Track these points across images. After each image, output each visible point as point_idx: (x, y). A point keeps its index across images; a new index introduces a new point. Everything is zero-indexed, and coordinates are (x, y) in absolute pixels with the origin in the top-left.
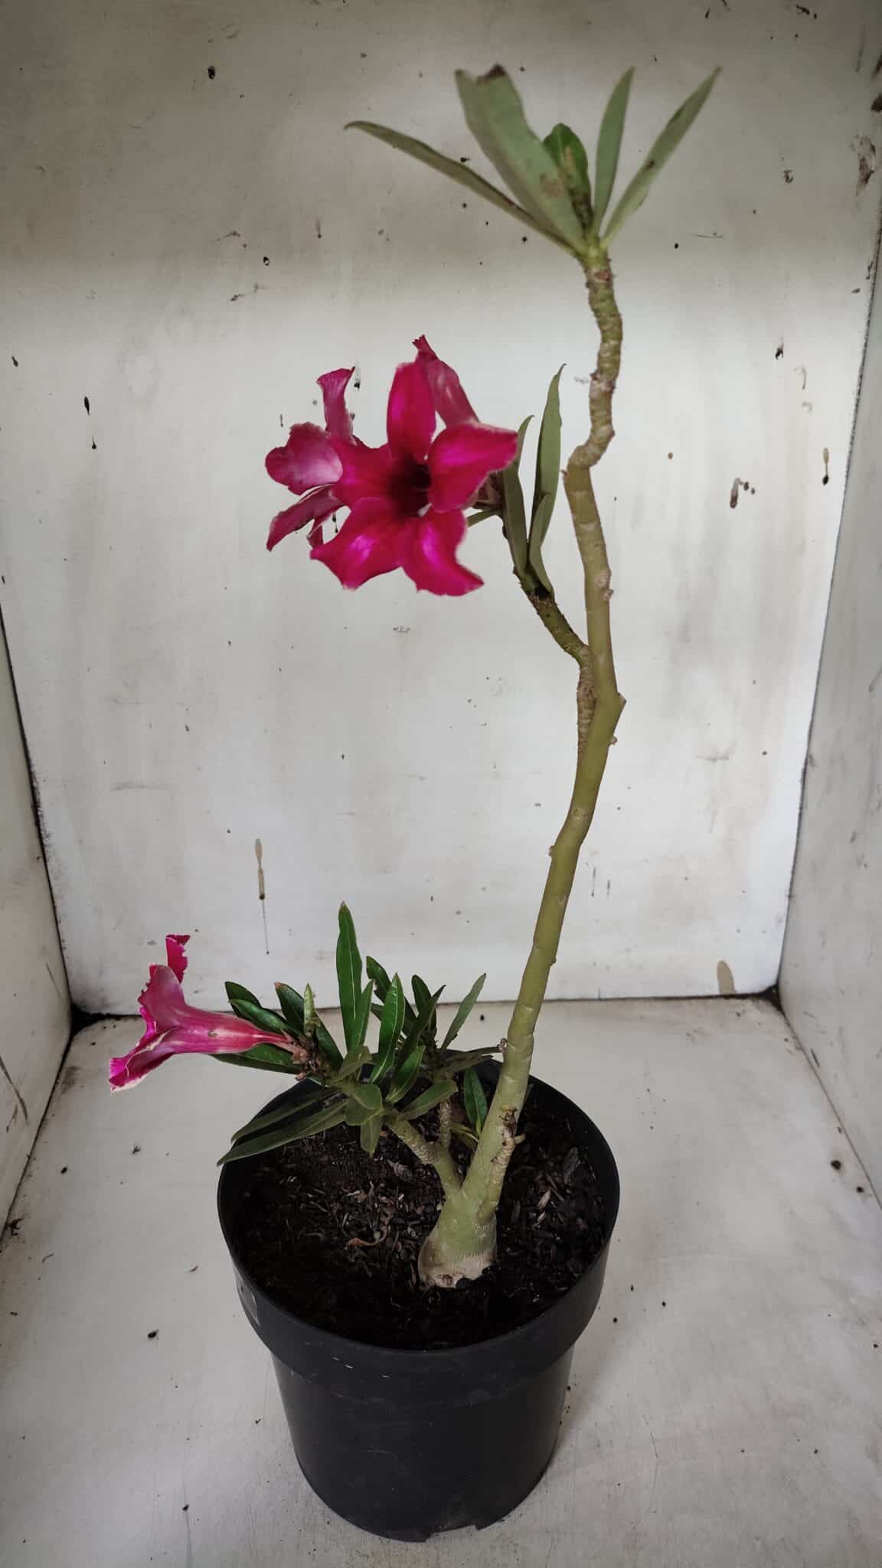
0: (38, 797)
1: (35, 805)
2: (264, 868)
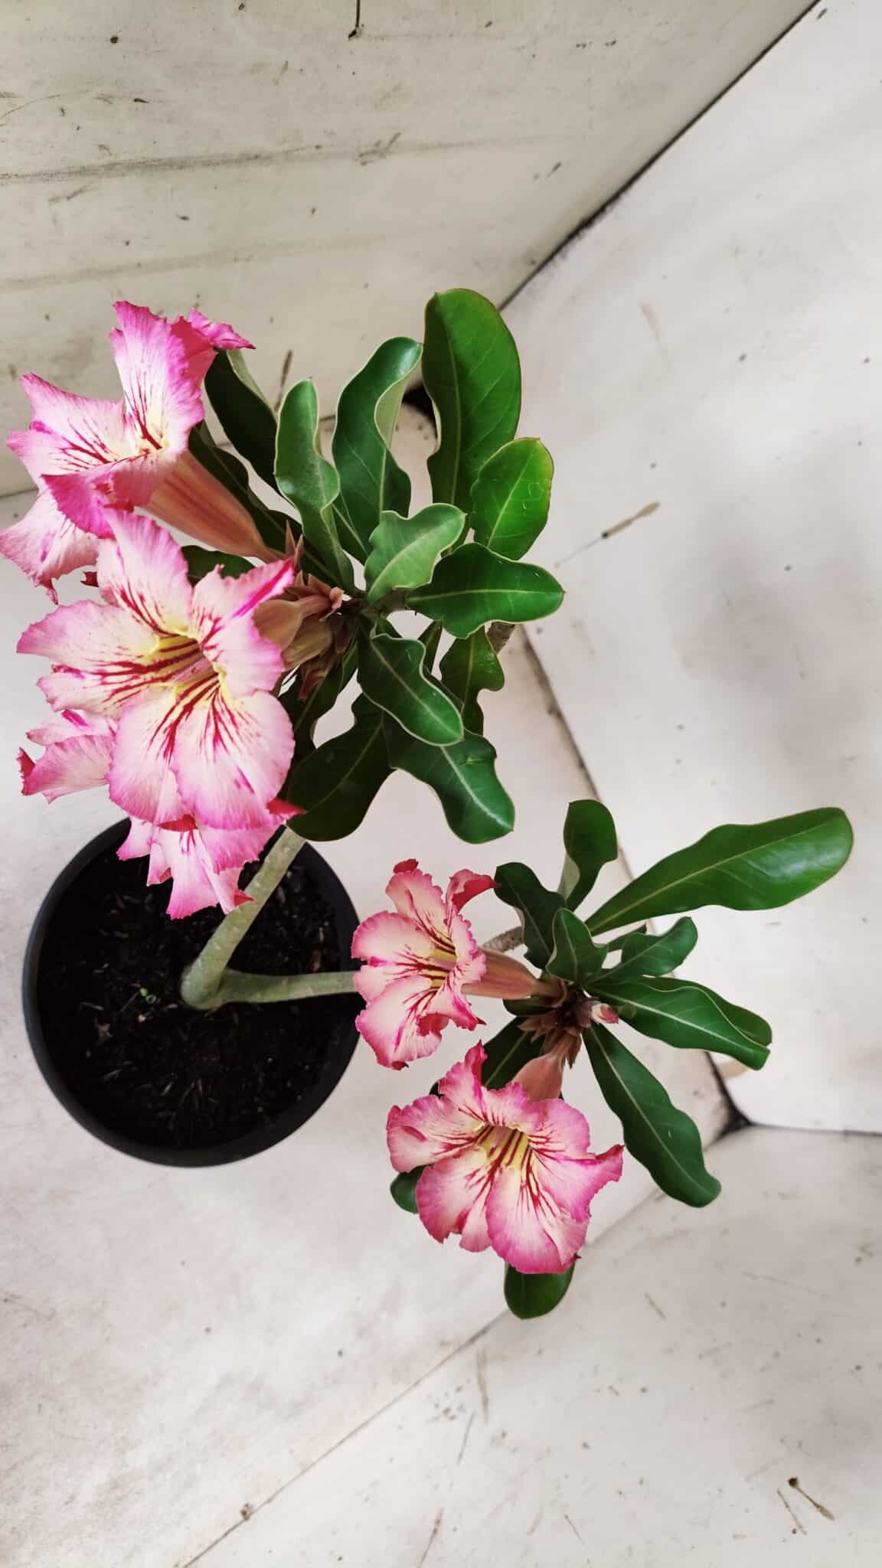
0: (597, 220)
2: (636, 523)
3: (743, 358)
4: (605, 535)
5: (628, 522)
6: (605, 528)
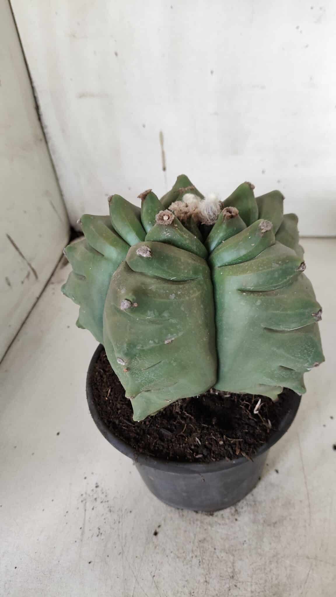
0: (38, 103)
1: (37, 108)
2: (165, 150)
4: (164, 169)
5: (163, 153)
6: (161, 168)
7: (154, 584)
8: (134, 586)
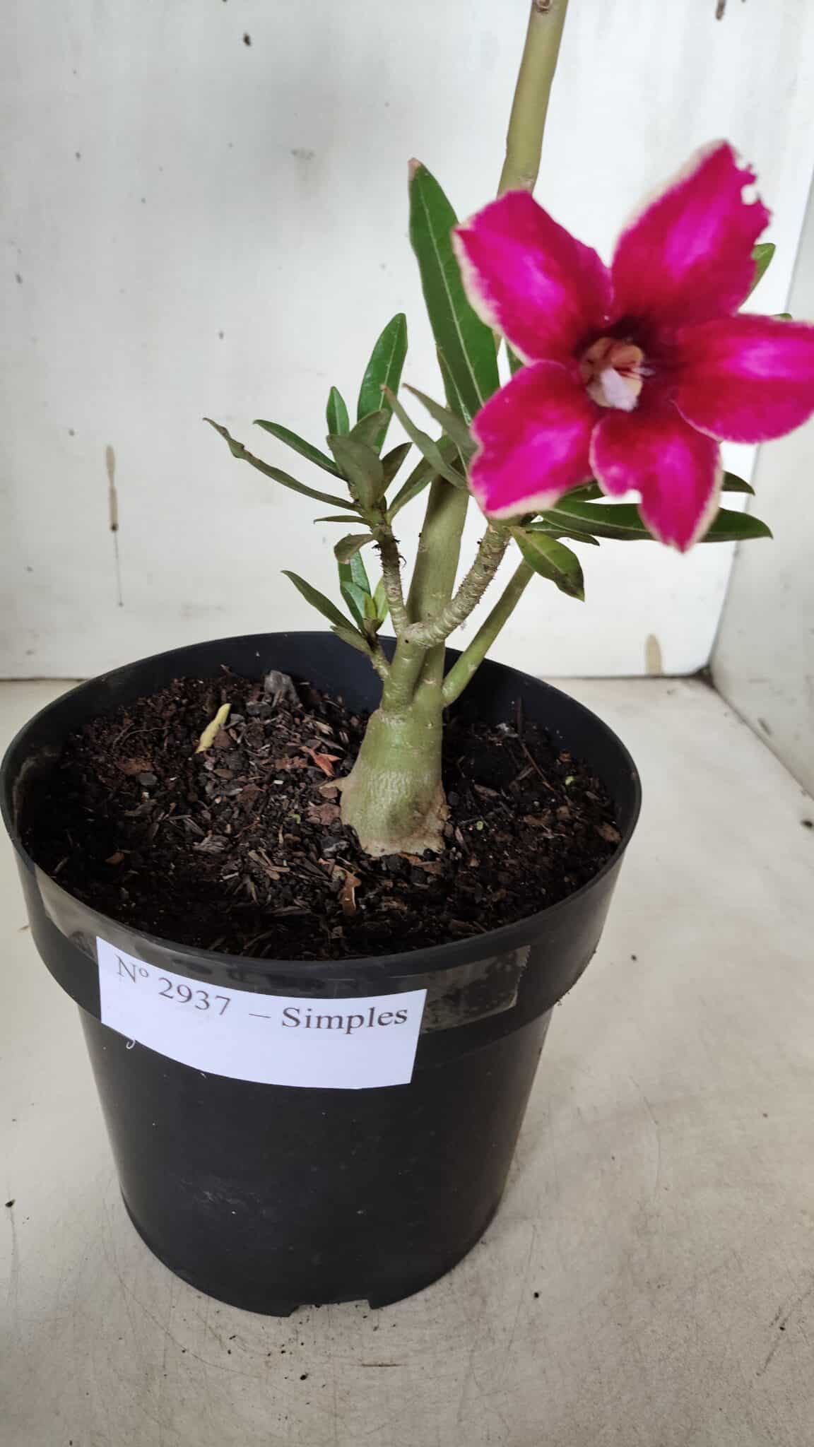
2: (117, 487)
3: (19, 279)
4: (114, 528)
5: (113, 493)
6: (108, 525)
7: (209, 1332)
8: (163, 1348)
